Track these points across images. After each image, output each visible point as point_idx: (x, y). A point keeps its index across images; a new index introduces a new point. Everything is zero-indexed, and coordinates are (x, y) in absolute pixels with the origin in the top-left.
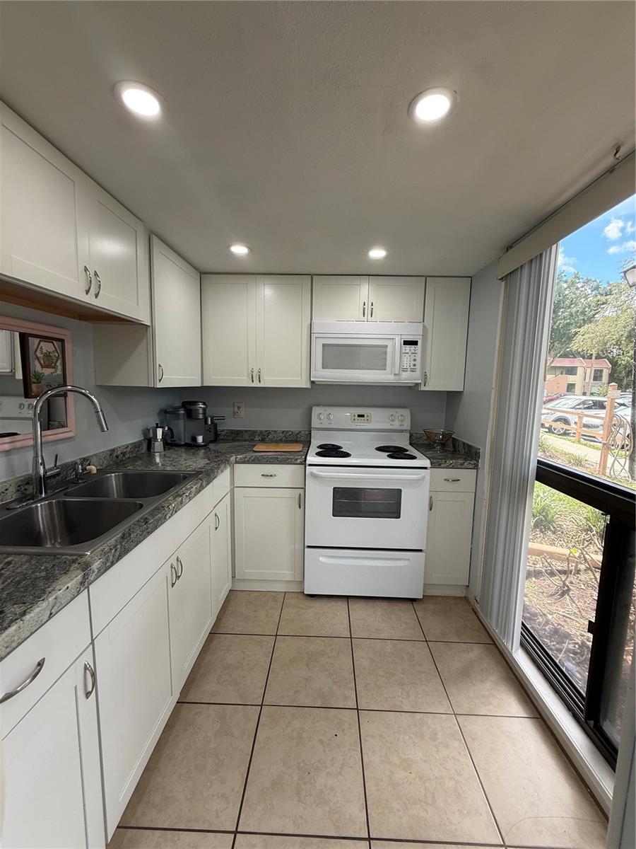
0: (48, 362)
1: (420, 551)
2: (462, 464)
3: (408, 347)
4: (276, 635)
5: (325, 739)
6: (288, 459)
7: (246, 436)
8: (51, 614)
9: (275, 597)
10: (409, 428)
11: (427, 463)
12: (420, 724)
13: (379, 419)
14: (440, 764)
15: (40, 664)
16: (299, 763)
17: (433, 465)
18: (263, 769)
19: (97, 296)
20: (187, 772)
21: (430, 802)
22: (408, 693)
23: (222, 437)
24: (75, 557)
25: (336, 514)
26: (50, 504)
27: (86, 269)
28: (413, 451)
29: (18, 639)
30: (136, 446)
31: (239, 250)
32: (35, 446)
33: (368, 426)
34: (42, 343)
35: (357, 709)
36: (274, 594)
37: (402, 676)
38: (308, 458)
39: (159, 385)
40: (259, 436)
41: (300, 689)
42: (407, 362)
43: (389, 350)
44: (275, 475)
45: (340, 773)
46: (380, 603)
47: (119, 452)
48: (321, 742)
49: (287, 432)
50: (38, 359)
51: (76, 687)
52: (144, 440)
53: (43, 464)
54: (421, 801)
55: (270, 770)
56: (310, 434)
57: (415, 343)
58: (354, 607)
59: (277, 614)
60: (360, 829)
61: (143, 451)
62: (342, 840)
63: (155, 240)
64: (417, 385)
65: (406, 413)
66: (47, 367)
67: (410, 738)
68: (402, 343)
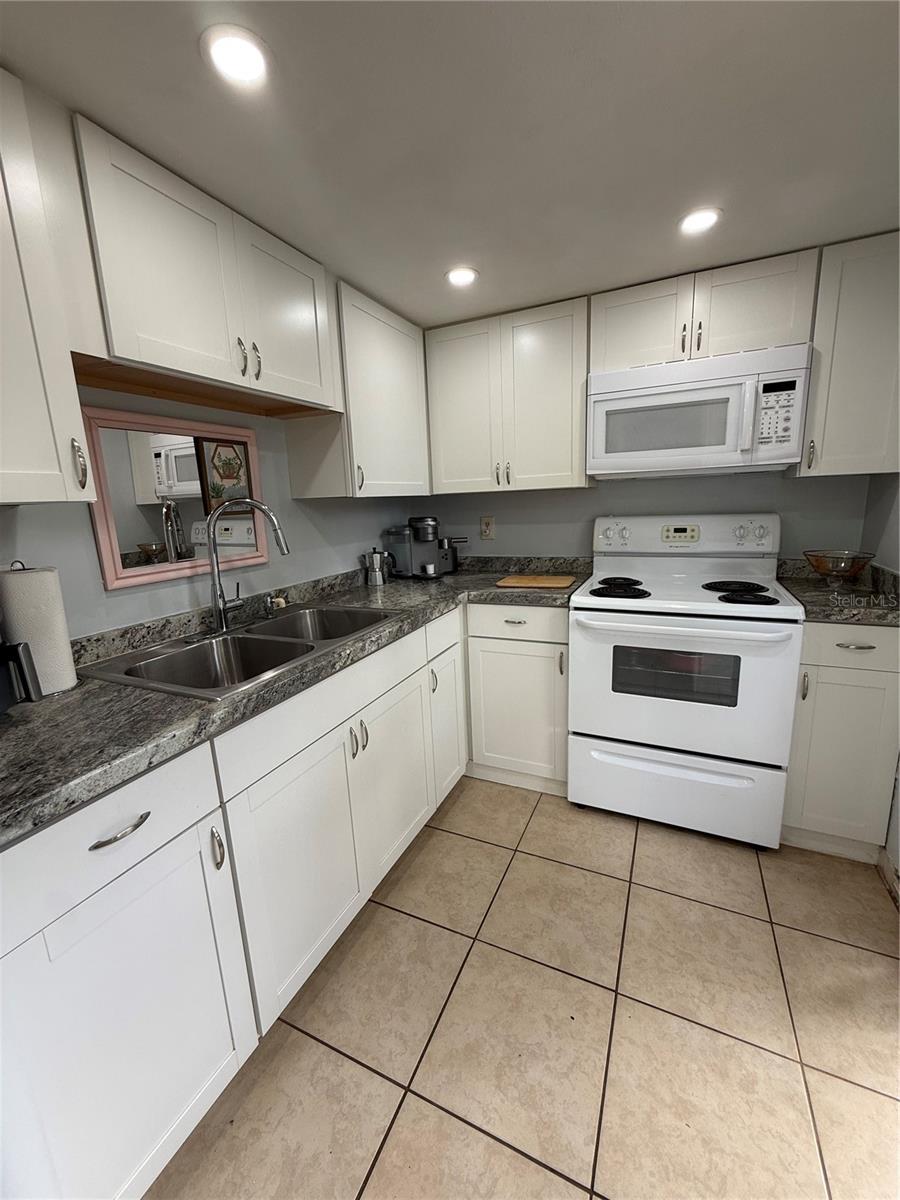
0: (229, 472)
1: (778, 768)
2: (879, 617)
3: (772, 396)
4: (516, 850)
5: (554, 1018)
6: (542, 598)
7: (498, 566)
8: (150, 763)
9: (526, 797)
10: (777, 550)
11: (798, 612)
12: (725, 1055)
13: (713, 534)
14: (750, 1136)
15: (144, 818)
16: (509, 1036)
17: (810, 616)
18: (458, 1024)
19: (257, 376)
20: (367, 990)
21: (715, 1188)
22: (714, 996)
23: (466, 567)
24: (203, 702)
25: (619, 688)
26: (225, 640)
27: (240, 342)
28: (774, 589)
29: (106, 784)
30: (347, 576)
31: (462, 277)
32: (212, 573)
33: (693, 548)
34: (219, 448)
35: (616, 991)
36: (525, 793)
37: (708, 965)
38: (573, 597)
39: (359, 494)
40: (515, 565)
41: (532, 934)
42: (771, 422)
43: (732, 407)
44: (525, 622)
45: (566, 1075)
46: (695, 840)
47: (325, 585)
48: (548, 1019)
49: (558, 559)
50: (215, 467)
51: (200, 853)
52: (360, 570)
53: (222, 596)
54: (696, 1178)
55: (467, 1029)
56: (592, 562)
57: (790, 386)
58: (646, 836)
59: (523, 822)
60: (581, 1170)
61: (359, 584)
62: (549, 1172)
63: (343, 286)
64: (793, 467)
65: (772, 523)
66: (228, 477)
67: (699, 1070)
68: (761, 389)
